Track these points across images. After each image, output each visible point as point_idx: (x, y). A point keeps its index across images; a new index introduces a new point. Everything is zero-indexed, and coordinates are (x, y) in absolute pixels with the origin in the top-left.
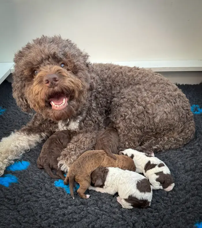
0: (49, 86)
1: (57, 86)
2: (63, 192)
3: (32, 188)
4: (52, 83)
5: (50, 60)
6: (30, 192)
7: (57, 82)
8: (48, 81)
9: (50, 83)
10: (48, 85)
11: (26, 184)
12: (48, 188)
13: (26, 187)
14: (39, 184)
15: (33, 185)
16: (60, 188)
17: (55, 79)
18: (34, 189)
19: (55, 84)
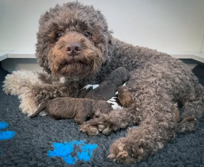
0: (70, 54)
1: (77, 55)
2: (61, 162)
3: (19, 158)
4: (73, 51)
5: (77, 26)
6: (16, 162)
7: (78, 52)
8: (69, 49)
9: (71, 51)
10: (69, 52)
11: (10, 154)
12: (40, 158)
13: (10, 157)
14: (28, 153)
15: (19, 154)
16: (57, 158)
17: (77, 49)
18: (21, 159)
19: (75, 53)
